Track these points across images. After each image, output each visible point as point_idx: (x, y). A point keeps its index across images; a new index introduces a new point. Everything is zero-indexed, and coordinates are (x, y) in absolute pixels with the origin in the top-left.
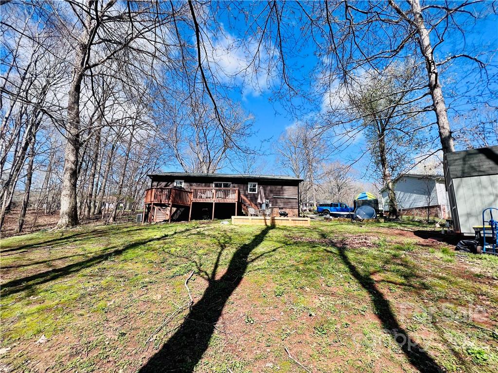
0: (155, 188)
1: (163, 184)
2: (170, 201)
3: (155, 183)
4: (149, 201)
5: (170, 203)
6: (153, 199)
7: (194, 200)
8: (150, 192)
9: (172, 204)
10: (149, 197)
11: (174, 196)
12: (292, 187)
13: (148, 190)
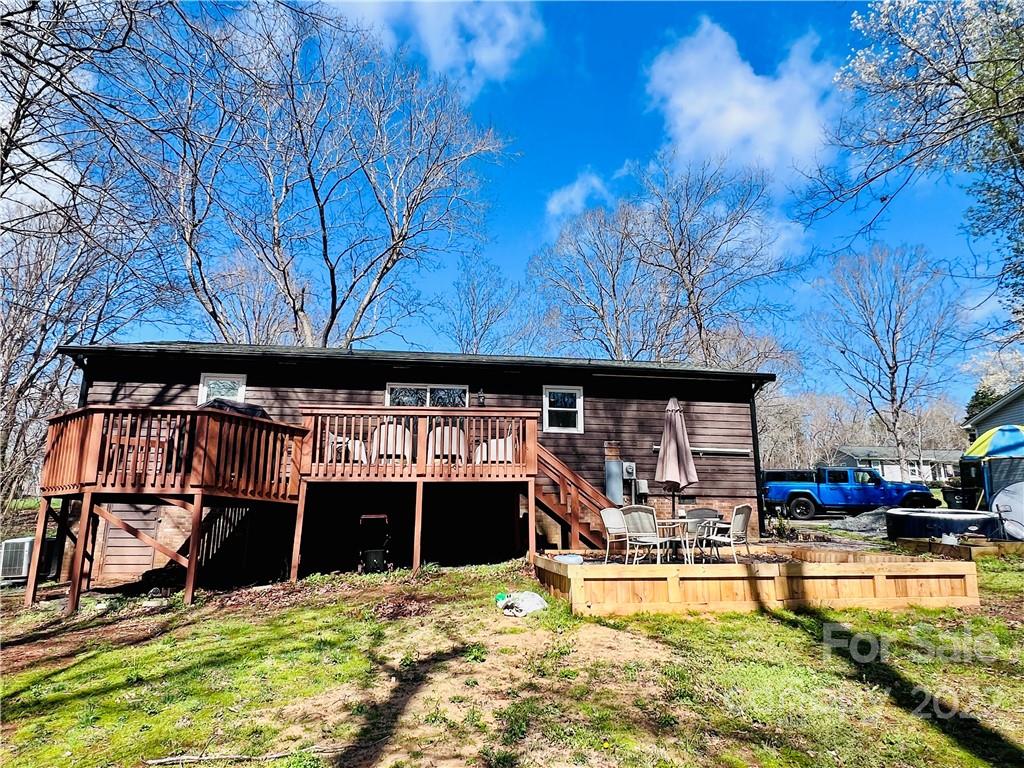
0: (107, 412)
1: (146, 392)
2: (194, 480)
3: (102, 390)
4: (67, 483)
5: (190, 491)
6: (90, 472)
7: (318, 473)
8: (73, 431)
9: (204, 497)
10: (70, 458)
11: (214, 452)
12: (725, 407)
13: (66, 419)
